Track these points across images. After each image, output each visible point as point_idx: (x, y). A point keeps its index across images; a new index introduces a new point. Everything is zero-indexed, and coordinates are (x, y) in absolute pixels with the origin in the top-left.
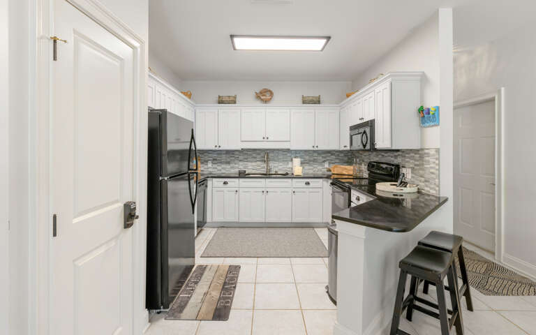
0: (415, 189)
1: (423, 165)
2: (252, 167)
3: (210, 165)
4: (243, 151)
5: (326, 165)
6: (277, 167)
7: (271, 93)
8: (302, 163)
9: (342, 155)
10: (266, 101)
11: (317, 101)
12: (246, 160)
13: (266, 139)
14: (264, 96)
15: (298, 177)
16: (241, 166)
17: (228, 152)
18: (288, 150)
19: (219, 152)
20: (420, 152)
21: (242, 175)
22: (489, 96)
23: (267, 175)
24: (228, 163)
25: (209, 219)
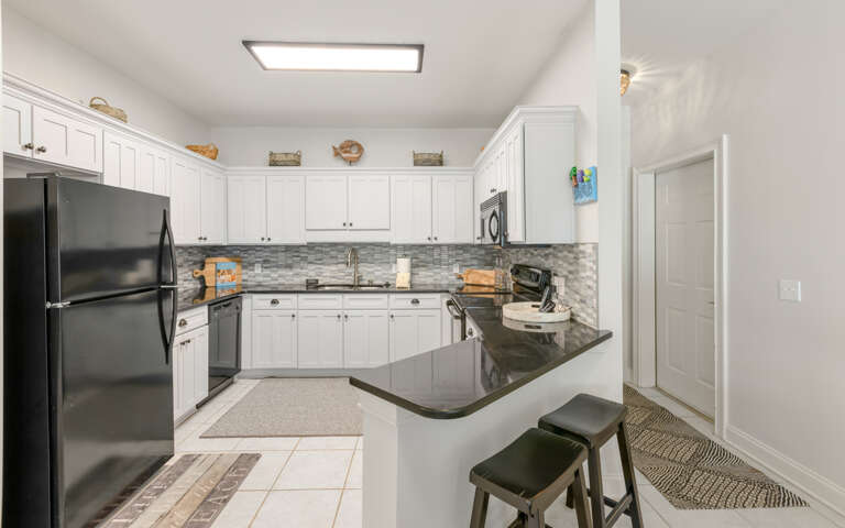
0: (566, 316)
1: (577, 272)
2: (329, 273)
3: (258, 270)
4: (311, 246)
5: (456, 270)
6: (371, 272)
7: (360, 149)
8: (413, 266)
9: (483, 252)
10: (351, 162)
11: (439, 161)
12: (319, 261)
13: (349, 226)
14: (349, 152)
15: (402, 291)
16: (310, 272)
17: (288, 248)
18: (388, 245)
19: (275, 249)
20: (575, 249)
21: (313, 287)
22: (706, 150)
23: (354, 288)
24: (290, 267)
25: (244, 365)
